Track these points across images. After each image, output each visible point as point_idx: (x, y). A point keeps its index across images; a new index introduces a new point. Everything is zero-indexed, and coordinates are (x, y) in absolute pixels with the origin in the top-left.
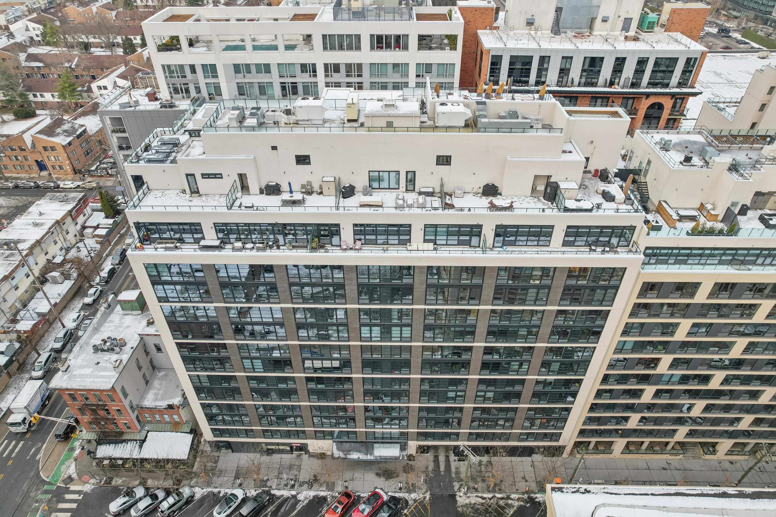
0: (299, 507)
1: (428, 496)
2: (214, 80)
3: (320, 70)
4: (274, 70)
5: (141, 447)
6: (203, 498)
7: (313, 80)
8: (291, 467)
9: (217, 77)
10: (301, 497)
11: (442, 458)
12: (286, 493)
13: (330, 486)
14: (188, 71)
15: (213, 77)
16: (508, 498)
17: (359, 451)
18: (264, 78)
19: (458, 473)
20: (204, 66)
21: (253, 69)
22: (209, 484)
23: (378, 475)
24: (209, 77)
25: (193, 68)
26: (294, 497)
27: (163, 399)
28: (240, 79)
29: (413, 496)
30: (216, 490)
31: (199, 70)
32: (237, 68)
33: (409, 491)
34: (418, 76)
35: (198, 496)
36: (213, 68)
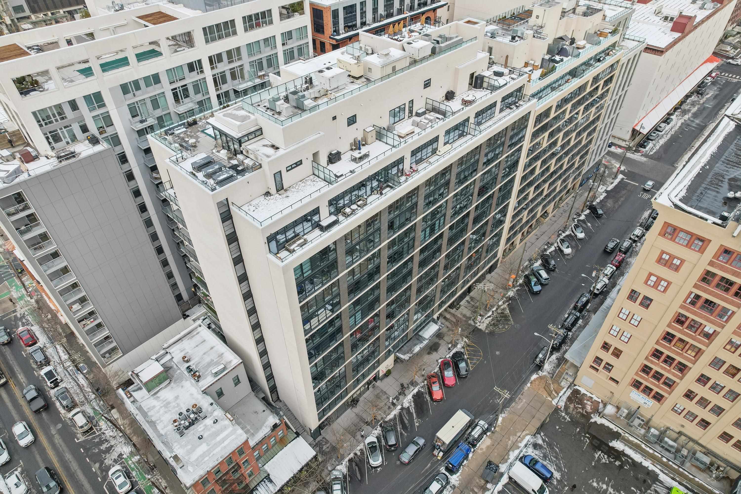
0: (413, 410)
1: (466, 340)
2: (102, 110)
3: (206, 65)
4: (164, 79)
5: (271, 481)
7: (201, 76)
8: (378, 397)
9: (104, 105)
10: (406, 405)
12: (395, 412)
13: (413, 383)
15: (99, 107)
17: (416, 345)
18: (154, 90)
21: (142, 84)
22: (343, 458)
23: (429, 353)
24: (94, 109)
25: (73, 105)
26: (402, 409)
29: (459, 346)
30: (352, 455)
31: (82, 105)
32: (125, 89)
33: (455, 346)
34: (283, 44)
36: (98, 97)
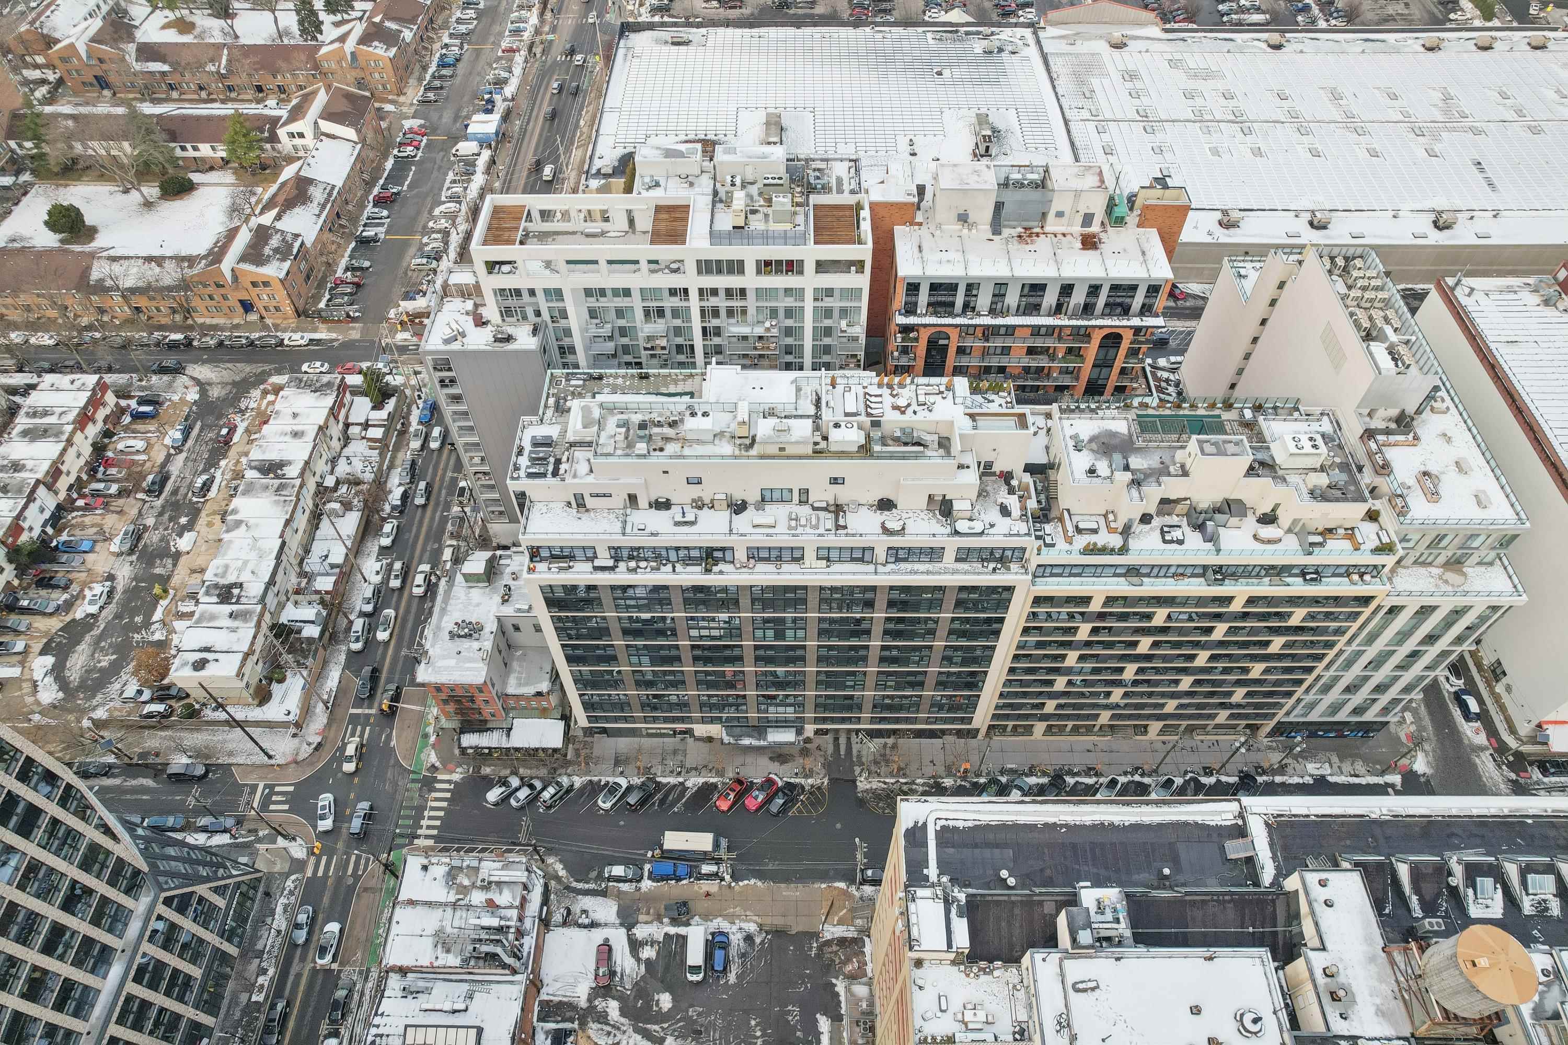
0: (688, 794)
1: (826, 781)
2: (560, 304)
3: (694, 295)
4: (636, 295)
5: (508, 735)
6: (583, 788)
7: (684, 304)
8: (675, 752)
9: (563, 301)
10: (689, 784)
11: (843, 741)
12: (672, 780)
13: (720, 773)
14: (525, 294)
15: (558, 301)
16: (913, 783)
17: (750, 736)
18: (621, 302)
19: (859, 756)
20: (547, 292)
21: (609, 293)
22: (588, 773)
23: (771, 759)
24: (552, 301)
25: (532, 292)
26: (682, 784)
27: (527, 684)
28: (592, 302)
29: (810, 781)
30: (595, 779)
31: (540, 296)
32: (588, 292)
33: (806, 777)
34: (816, 299)
35: (577, 785)
36: (558, 292)
